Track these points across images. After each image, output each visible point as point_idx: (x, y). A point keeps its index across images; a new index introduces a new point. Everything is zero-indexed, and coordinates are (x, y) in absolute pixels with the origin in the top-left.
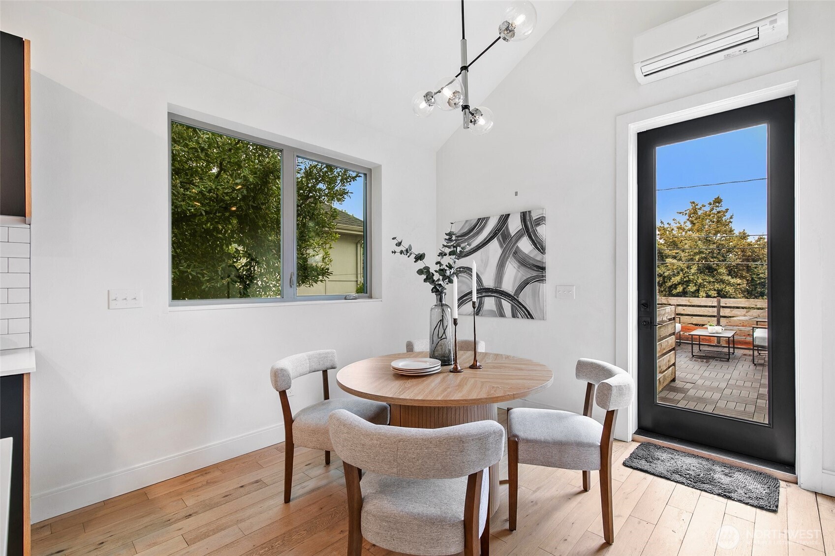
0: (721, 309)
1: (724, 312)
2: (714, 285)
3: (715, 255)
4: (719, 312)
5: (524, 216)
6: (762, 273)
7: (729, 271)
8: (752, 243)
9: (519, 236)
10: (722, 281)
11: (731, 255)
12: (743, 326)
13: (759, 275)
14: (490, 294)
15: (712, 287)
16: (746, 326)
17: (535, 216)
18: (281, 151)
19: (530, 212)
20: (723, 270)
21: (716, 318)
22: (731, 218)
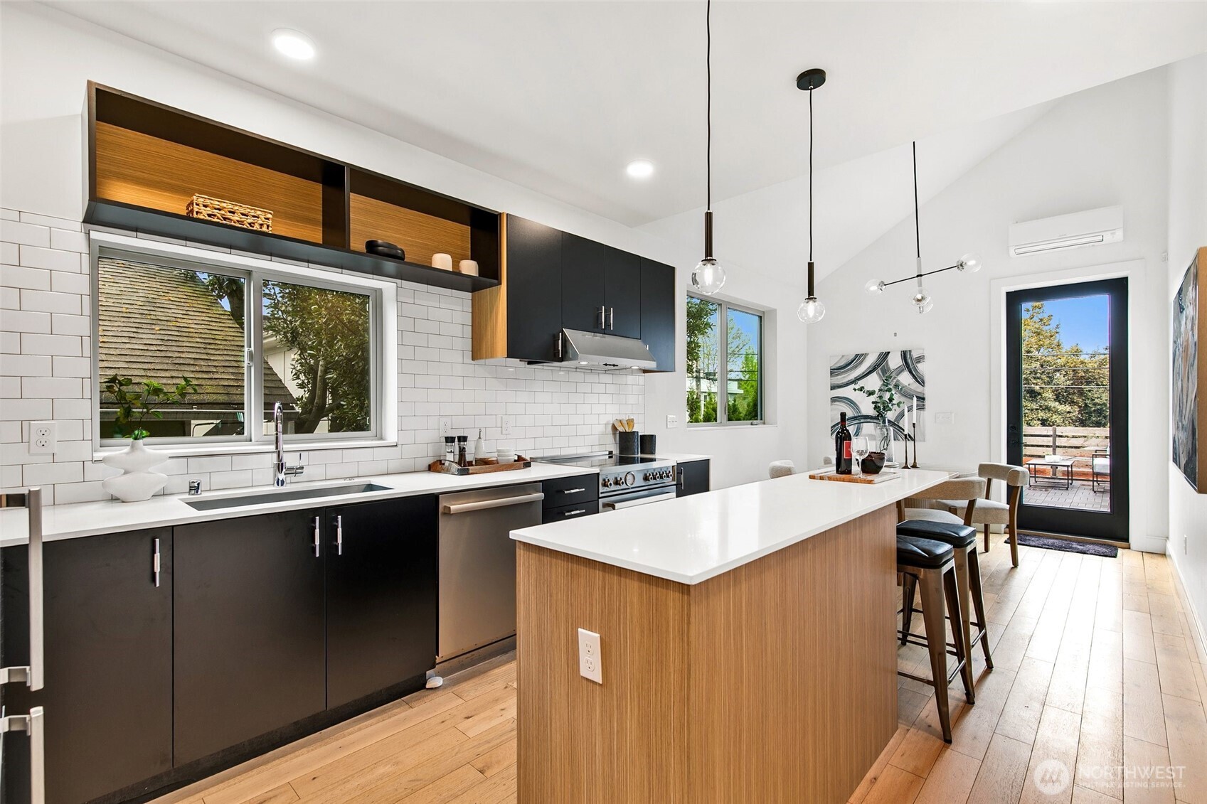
0: (1057, 438)
1: (1059, 442)
2: (1038, 414)
3: (1038, 375)
4: (1054, 442)
5: (904, 355)
6: (1098, 398)
7: (1056, 395)
8: (1086, 361)
9: (900, 371)
10: (1048, 409)
11: (1058, 374)
12: (1081, 456)
13: (1094, 400)
14: (869, 420)
15: (1035, 416)
16: (1084, 456)
17: (915, 355)
18: (720, 305)
19: (910, 351)
20: (1049, 395)
21: (1052, 449)
22: (1057, 327)
